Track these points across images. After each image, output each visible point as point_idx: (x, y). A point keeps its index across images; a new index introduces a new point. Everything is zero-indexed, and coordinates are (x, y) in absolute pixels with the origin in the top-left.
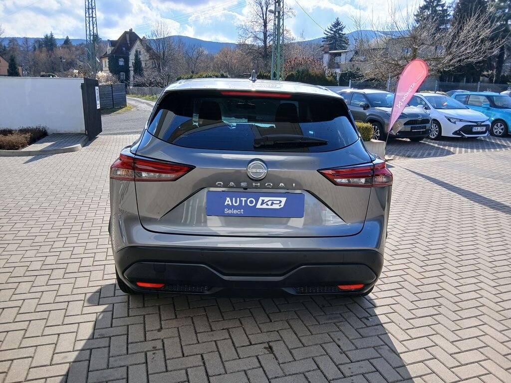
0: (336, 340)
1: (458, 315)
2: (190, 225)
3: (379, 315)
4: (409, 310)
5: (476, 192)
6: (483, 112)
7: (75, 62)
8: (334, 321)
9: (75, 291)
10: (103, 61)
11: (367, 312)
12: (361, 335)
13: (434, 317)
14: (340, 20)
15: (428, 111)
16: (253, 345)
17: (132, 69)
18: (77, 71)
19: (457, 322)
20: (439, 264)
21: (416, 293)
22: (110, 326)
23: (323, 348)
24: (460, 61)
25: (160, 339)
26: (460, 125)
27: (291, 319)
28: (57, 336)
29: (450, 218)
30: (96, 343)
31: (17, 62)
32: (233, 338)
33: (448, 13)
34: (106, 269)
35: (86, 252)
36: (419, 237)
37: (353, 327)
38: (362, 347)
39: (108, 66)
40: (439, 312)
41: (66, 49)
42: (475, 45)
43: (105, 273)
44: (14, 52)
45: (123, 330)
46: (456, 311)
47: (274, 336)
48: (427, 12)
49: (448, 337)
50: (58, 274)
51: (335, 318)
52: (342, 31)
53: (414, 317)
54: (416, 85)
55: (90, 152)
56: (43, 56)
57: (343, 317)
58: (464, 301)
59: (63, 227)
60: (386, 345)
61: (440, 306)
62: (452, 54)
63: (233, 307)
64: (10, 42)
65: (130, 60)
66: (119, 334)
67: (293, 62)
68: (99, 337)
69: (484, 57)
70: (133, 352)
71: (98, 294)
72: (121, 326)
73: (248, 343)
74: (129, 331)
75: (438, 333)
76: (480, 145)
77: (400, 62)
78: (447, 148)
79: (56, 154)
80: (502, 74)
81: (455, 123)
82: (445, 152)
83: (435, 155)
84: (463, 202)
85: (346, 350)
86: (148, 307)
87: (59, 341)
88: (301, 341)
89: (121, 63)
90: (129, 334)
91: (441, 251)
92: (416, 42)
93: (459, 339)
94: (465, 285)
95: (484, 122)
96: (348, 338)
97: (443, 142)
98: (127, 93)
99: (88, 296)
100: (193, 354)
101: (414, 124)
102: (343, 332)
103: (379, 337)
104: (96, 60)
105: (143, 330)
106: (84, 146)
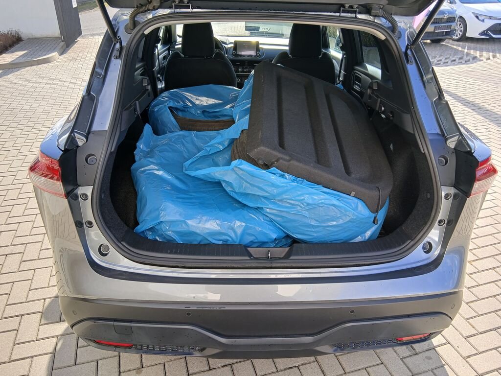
9: (31, 295)
15: (455, 7)
22: (73, 362)
26: (489, 24)
45: (90, 371)
53: (475, 332)
55: (67, 63)
78: (472, 52)
81: (483, 21)
82: (471, 58)
83: (460, 62)
97: (467, 45)
99: (48, 301)
101: (439, 23)
105: (117, 370)
106: (61, 54)
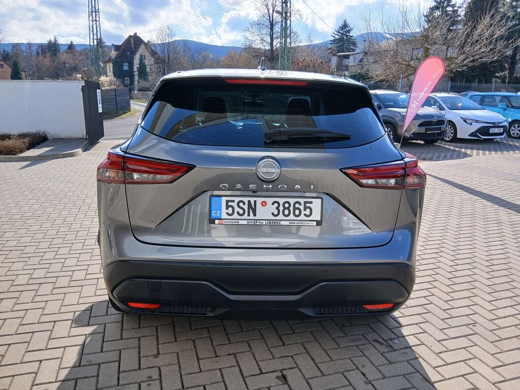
0: (360, 367)
1: (496, 335)
2: (190, 235)
3: (407, 336)
4: (441, 330)
5: (500, 196)
6: (499, 113)
7: (79, 67)
8: (356, 343)
9: (63, 309)
10: (108, 66)
11: (393, 332)
12: (388, 361)
13: (469, 337)
14: (348, 22)
15: (443, 112)
16: (264, 373)
17: (137, 73)
18: (80, 76)
19: (496, 344)
20: (468, 276)
21: (446, 310)
22: (99, 350)
23: (346, 377)
24: (473, 61)
25: (156, 367)
26: (476, 126)
27: (307, 342)
28: (38, 362)
29: (475, 224)
30: (83, 372)
31: (21, 68)
32: (240, 365)
33: (459, 14)
34: (99, 284)
35: (79, 263)
36: (443, 245)
37: (378, 351)
38: (390, 375)
39: (112, 71)
40: (474, 331)
41: (69, 55)
42: (490, 44)
43: (98, 288)
44: (17, 57)
45: (114, 356)
46: (493, 330)
47: (288, 363)
48: (437, 13)
49: (487, 362)
50: (46, 289)
51: (357, 340)
52: (349, 33)
53: (447, 337)
54: (431, 84)
55: (91, 157)
56: (47, 61)
57: (366, 339)
58: (502, 318)
59: (56, 237)
60: (418, 372)
61: (475, 324)
62: (465, 53)
63: (241, 327)
64: (13, 48)
65: (135, 65)
66: (110, 360)
67: (301, 64)
68: (87, 364)
69: (499, 57)
70: (124, 382)
71: (89, 312)
72: (113, 351)
73: (259, 372)
74: (122, 357)
75: (476, 358)
76: (497, 147)
77: (412, 63)
78: (463, 150)
79: (54, 159)
80: (515, 75)
81: (471, 124)
82: (462, 155)
83: (452, 158)
84: (487, 207)
85: (372, 379)
86: (144, 327)
87: (41, 369)
88: (319, 369)
89: (126, 68)
90: (121, 360)
91: (469, 261)
92: (428, 42)
93: (501, 364)
94: (500, 299)
95: (501, 123)
96: (374, 365)
97: (459, 145)
98: (131, 98)
99: (77, 314)
100: (195, 385)
101: (429, 125)
102: (367, 357)
103: (409, 363)
104: (99, 64)
105: (137, 356)
106: (84, 151)
